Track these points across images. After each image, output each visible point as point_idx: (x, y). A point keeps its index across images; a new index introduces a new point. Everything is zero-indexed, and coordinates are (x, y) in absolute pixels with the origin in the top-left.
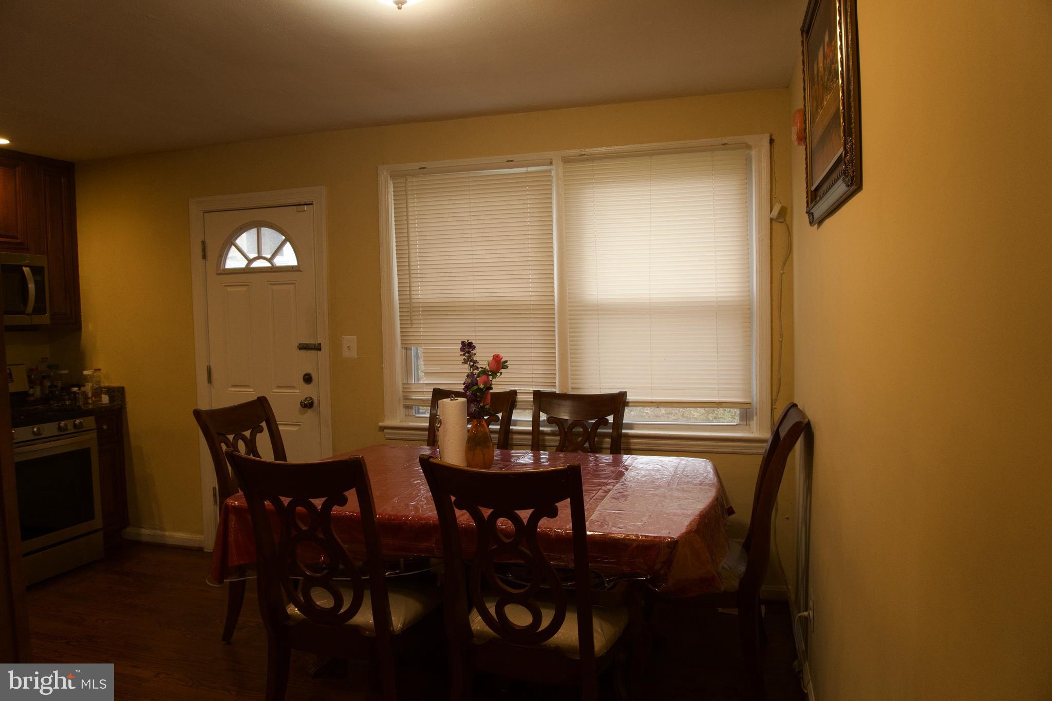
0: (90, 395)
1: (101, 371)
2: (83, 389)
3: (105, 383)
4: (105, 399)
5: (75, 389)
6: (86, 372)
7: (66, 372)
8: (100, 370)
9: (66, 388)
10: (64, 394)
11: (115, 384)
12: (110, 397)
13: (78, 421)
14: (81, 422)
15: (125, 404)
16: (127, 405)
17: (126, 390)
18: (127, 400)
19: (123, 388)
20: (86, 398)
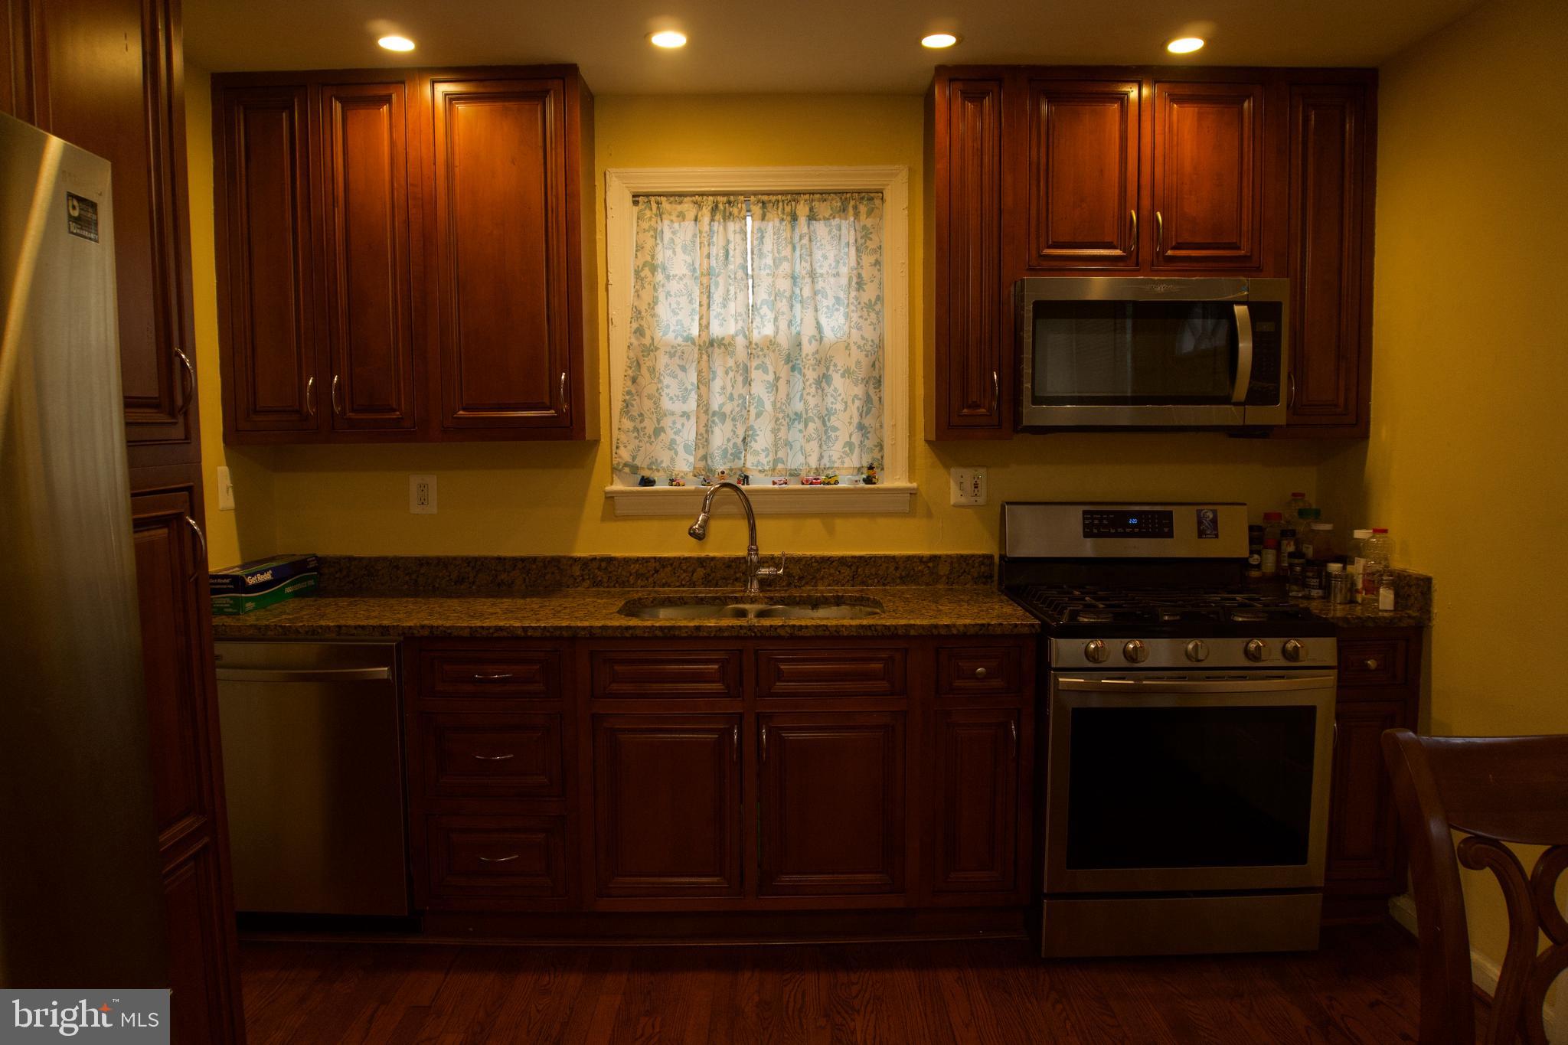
0: (1360, 586)
1: (1388, 535)
2: (1350, 568)
3: (1398, 564)
4: (1386, 599)
5: (1335, 567)
6: (1359, 534)
7: (1328, 527)
8: (1385, 531)
9: (1318, 564)
10: (1310, 574)
11: (1416, 567)
12: (1397, 595)
13: (1293, 643)
14: (1296, 646)
15: (1429, 619)
16: (1434, 622)
17: (1436, 584)
18: (1435, 610)
19: (1428, 581)
20: (1352, 589)
